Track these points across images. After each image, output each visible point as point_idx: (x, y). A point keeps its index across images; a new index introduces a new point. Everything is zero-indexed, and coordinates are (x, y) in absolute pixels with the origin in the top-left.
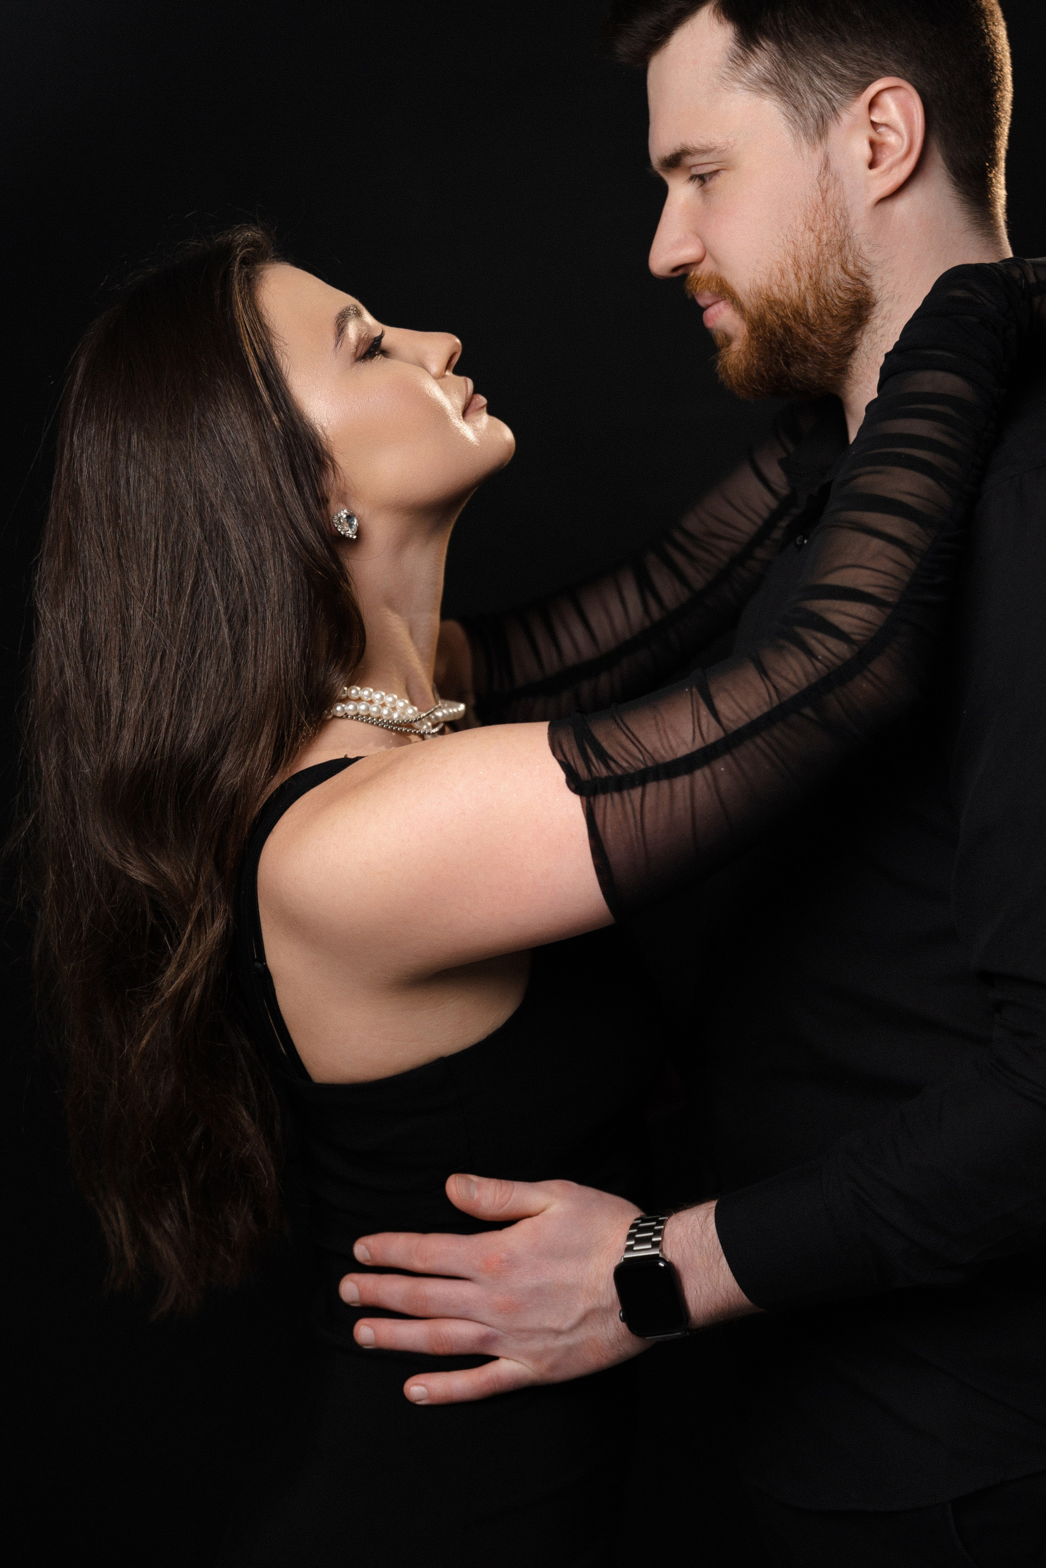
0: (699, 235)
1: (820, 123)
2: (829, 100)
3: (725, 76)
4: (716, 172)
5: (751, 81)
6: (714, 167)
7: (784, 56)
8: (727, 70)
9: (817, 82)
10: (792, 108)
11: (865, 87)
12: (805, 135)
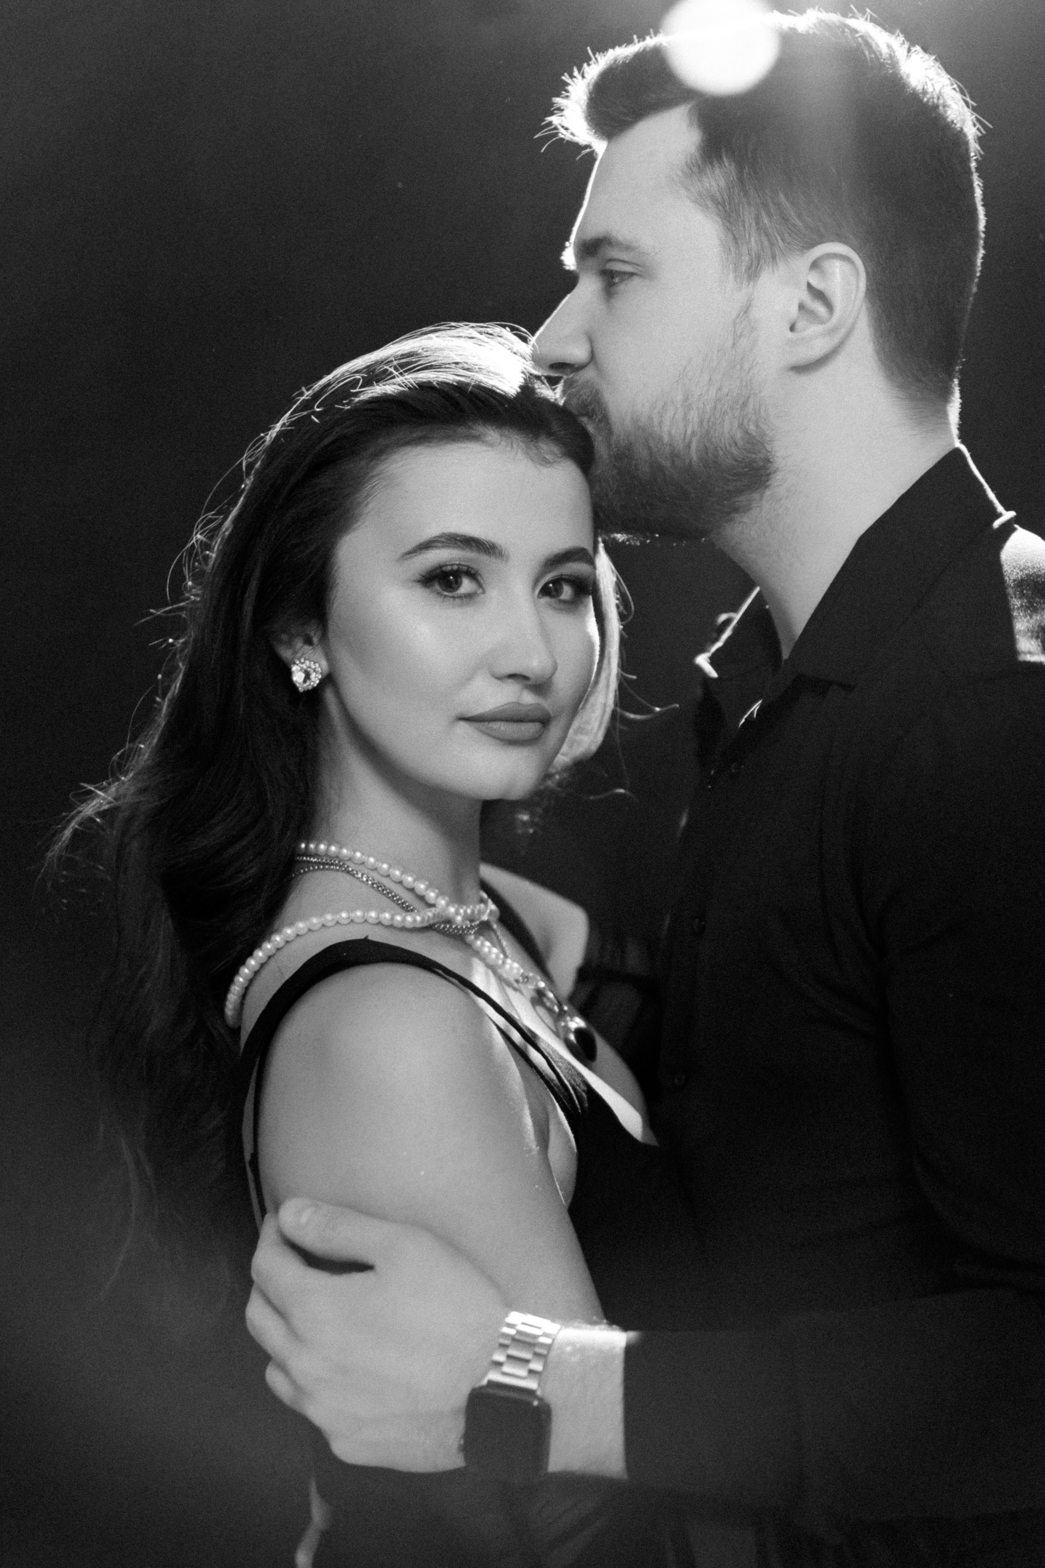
0: (591, 340)
1: (755, 263)
2: (772, 245)
3: (676, 179)
4: (632, 274)
5: (700, 195)
6: (628, 268)
7: (741, 181)
8: (680, 174)
9: (766, 221)
10: (730, 237)
11: (813, 244)
12: (735, 270)
